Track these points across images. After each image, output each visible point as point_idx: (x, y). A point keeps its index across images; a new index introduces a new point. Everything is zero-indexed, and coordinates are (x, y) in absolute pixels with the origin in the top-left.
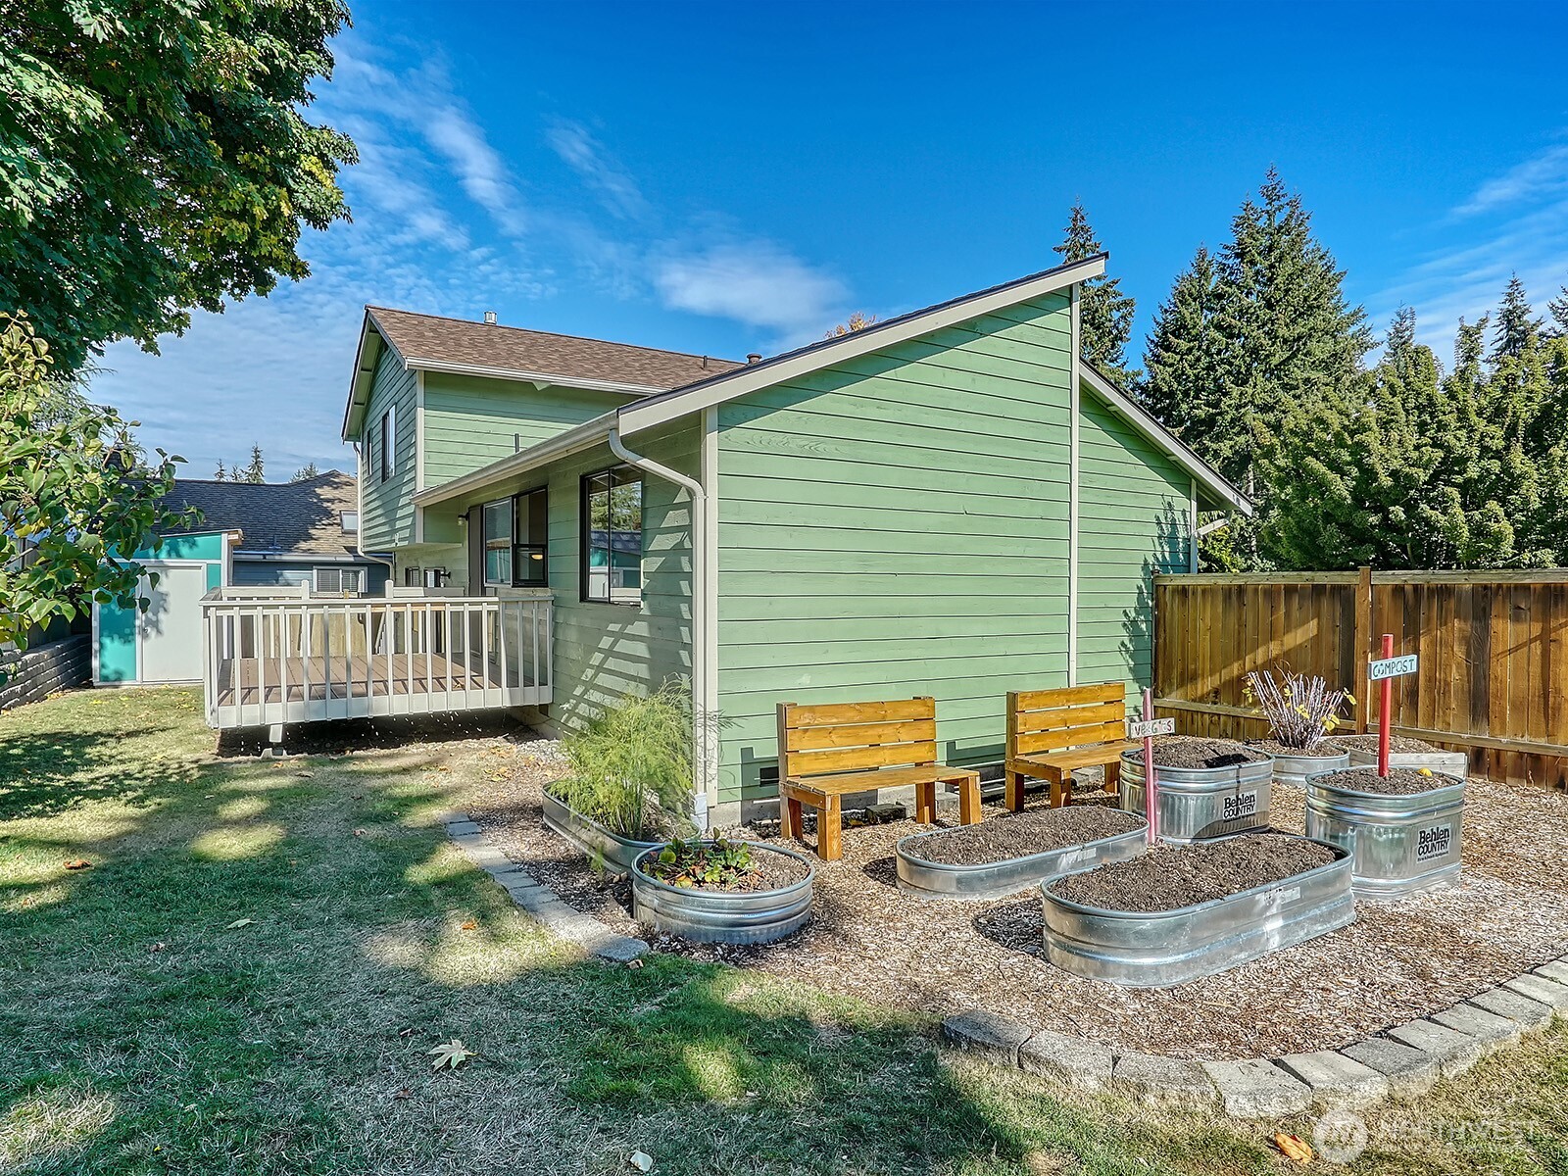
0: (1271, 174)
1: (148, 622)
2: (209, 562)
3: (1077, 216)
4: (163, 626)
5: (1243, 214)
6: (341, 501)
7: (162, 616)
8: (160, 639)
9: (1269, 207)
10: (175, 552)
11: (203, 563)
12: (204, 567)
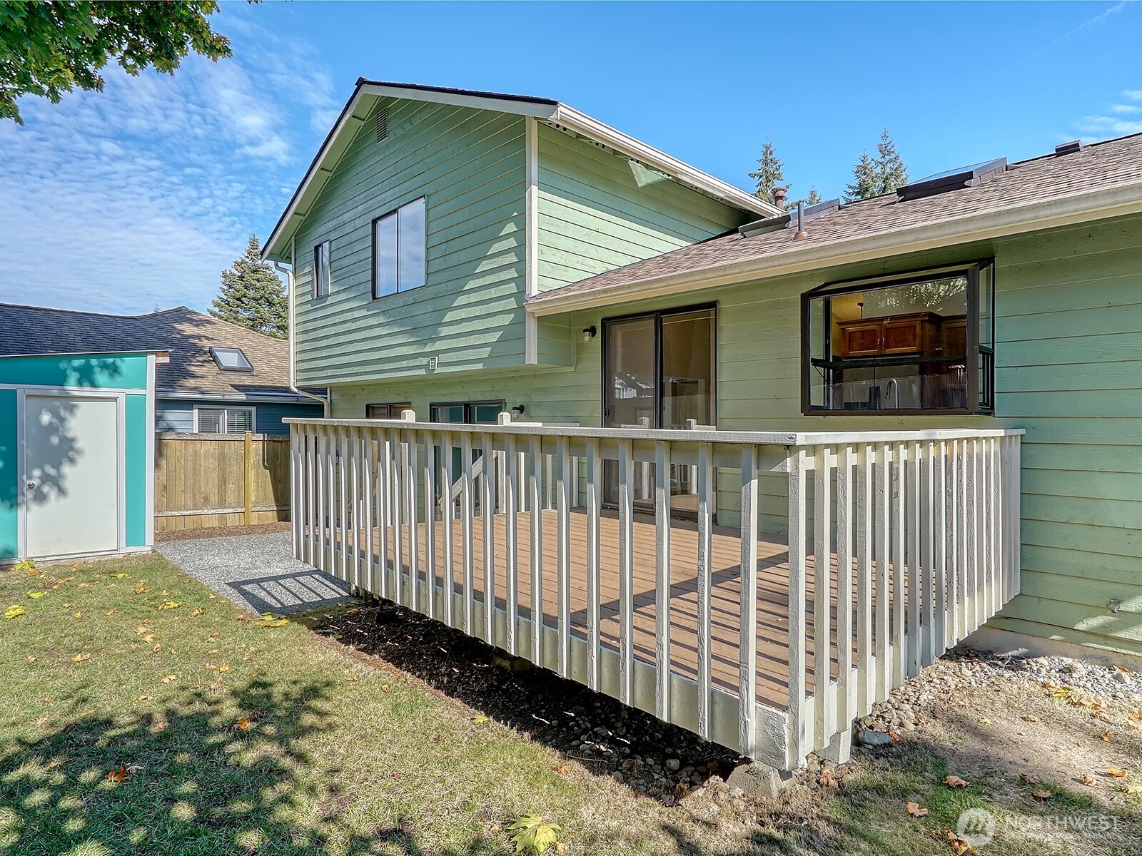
0: (885, 137)
1: (46, 478)
2: (128, 391)
3: (768, 151)
4: (68, 484)
5: (861, 164)
6: (207, 338)
7: (66, 469)
8: (63, 501)
9: (882, 160)
10: (86, 377)
11: (121, 393)
12: (122, 398)
